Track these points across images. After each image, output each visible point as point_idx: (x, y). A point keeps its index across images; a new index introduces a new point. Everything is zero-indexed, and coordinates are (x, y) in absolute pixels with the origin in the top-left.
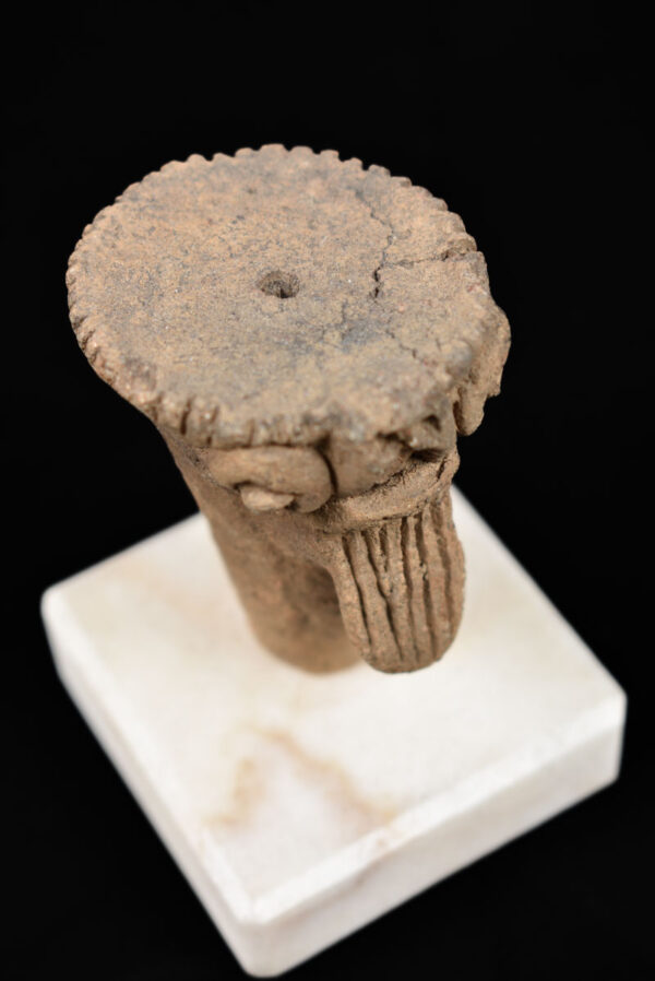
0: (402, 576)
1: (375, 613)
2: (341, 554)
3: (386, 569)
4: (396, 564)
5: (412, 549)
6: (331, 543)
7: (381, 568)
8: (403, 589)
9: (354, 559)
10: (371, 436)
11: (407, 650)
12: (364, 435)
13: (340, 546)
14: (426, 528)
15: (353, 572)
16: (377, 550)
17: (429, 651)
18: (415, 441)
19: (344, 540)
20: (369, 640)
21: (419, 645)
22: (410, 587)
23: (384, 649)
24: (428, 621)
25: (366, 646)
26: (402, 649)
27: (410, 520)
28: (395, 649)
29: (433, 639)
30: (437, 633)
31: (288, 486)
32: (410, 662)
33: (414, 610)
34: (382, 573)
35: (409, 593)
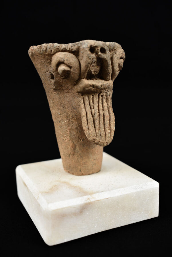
0: (98, 110)
1: (90, 119)
2: (82, 101)
3: (93, 108)
4: (96, 107)
5: (100, 104)
6: (80, 99)
7: (92, 107)
8: (98, 114)
9: (85, 104)
10: (89, 46)
11: (98, 134)
12: (87, 46)
13: (82, 99)
14: (104, 100)
15: (85, 108)
16: (91, 101)
17: (104, 137)
18: (100, 53)
19: (83, 98)
20: (88, 128)
21: (102, 134)
22: (99, 115)
23: (92, 131)
24: (104, 129)
25: (87, 130)
26: (97, 133)
27: (100, 96)
28: (95, 132)
29: (105, 135)
30: (107, 133)
31: (69, 63)
32: (99, 138)
33: (101, 122)
34: (92, 109)
35: (99, 117)
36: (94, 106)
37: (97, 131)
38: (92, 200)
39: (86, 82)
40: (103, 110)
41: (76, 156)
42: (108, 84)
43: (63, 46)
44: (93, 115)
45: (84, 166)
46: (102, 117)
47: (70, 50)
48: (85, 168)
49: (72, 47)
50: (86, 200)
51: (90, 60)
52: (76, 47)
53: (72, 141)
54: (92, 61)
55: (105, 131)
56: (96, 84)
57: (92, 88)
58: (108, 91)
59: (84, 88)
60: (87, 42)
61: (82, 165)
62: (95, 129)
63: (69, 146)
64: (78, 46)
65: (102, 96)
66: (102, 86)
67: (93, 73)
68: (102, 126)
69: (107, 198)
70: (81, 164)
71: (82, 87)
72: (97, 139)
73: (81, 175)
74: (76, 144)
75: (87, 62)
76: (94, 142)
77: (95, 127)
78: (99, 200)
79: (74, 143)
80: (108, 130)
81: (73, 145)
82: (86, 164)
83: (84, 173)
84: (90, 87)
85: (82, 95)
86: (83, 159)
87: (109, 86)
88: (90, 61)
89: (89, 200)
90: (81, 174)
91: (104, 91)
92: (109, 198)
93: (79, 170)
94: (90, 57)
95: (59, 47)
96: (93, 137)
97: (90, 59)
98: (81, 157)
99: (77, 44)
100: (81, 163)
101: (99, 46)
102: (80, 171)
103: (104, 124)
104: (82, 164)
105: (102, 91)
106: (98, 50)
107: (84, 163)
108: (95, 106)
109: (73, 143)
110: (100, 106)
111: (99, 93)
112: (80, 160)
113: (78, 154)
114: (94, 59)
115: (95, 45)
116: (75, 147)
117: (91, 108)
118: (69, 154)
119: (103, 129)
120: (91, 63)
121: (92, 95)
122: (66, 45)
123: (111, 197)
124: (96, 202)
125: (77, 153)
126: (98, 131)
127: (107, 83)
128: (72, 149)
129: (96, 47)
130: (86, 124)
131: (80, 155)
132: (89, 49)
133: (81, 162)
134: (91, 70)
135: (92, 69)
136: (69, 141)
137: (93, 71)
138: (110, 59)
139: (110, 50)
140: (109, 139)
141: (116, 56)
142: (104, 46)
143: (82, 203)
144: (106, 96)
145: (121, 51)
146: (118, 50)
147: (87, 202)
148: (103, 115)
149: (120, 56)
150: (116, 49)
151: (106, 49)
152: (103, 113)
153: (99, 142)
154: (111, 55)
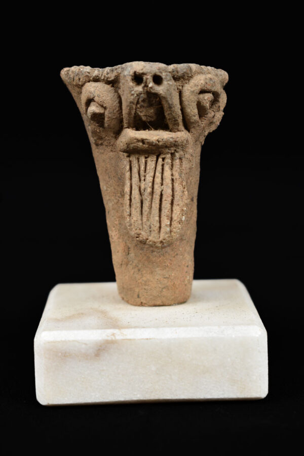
2: (128, 167)
3: (144, 180)
4: (149, 178)
6: (125, 162)
7: (143, 178)
8: (149, 190)
9: (132, 172)
10: (132, 73)
11: (146, 224)
12: (129, 72)
13: (128, 164)
14: (167, 168)
15: (131, 179)
16: (142, 168)
17: (156, 232)
18: (151, 85)
19: (130, 162)
20: (130, 214)
21: (152, 226)
22: (152, 193)
23: (135, 219)
24: (160, 217)
25: (128, 216)
26: (144, 223)
27: (160, 160)
28: (140, 222)
29: (160, 227)
30: (163, 225)
31: (101, 100)
32: (146, 233)
33: (153, 205)
34: (142, 181)
35: (152, 196)
36: (145, 176)
37: (145, 219)
38: (119, 337)
39: (130, 134)
40: (162, 184)
41: (130, 267)
42: (172, 138)
43: (96, 72)
44: (142, 191)
45: (145, 289)
46: (157, 197)
47: (106, 79)
48: (147, 293)
49: (108, 74)
50: (108, 336)
51: (132, 97)
52: (115, 73)
53: (123, 238)
54: (138, 99)
55: (160, 222)
56: (147, 138)
57: (141, 144)
58: (175, 150)
59: (128, 144)
60: (131, 66)
61: (140, 285)
62: (142, 217)
63: (119, 249)
64: (117, 72)
65: (163, 160)
66: (159, 141)
67: (144, 119)
68: (155, 211)
69: (147, 339)
70: (139, 283)
71: (125, 143)
72: (143, 233)
73: (139, 306)
74: (130, 245)
75: (129, 100)
76: (138, 239)
77: (142, 214)
78: (130, 340)
79: (126, 243)
80: (167, 221)
81: (124, 246)
82: (148, 285)
83: (144, 302)
84: (137, 142)
85: (129, 156)
86: (142, 275)
87: (176, 142)
88: (133, 99)
89: (112, 337)
90: (139, 303)
91: (167, 150)
92: (150, 339)
93: (136, 296)
94: (133, 92)
95: (89, 73)
96: (136, 230)
97: (133, 95)
98: (139, 270)
99: (116, 69)
100: (140, 281)
101: (148, 73)
102: (138, 297)
103: (160, 210)
104: (141, 283)
105: (163, 150)
106: (147, 79)
107: (144, 282)
108: (147, 176)
109: (124, 242)
110: (156, 177)
111: (157, 154)
112: (138, 277)
113: (134, 264)
114: (142, 95)
115: (141, 72)
116: (129, 251)
117: (140, 180)
118: (120, 263)
119: (157, 218)
120: (135, 102)
121: (146, 158)
122: (101, 69)
123: (154, 338)
125: (133, 262)
126: (145, 221)
127: (171, 136)
128: (124, 254)
129: (143, 74)
130: (128, 206)
131: (137, 266)
132: (133, 78)
133: (139, 279)
134: (139, 114)
135: (141, 112)
136: (119, 238)
137: (144, 116)
138: (178, 94)
139: (176, 79)
140: (167, 235)
141: (189, 88)
142: (161, 73)
143: (100, 339)
144: (172, 159)
145: (200, 80)
146: (195, 78)
147: (109, 338)
148: (160, 193)
149: (199, 87)
150: (192, 77)
151: (163, 77)
152: (161, 190)
153: (147, 239)
154: (179, 87)
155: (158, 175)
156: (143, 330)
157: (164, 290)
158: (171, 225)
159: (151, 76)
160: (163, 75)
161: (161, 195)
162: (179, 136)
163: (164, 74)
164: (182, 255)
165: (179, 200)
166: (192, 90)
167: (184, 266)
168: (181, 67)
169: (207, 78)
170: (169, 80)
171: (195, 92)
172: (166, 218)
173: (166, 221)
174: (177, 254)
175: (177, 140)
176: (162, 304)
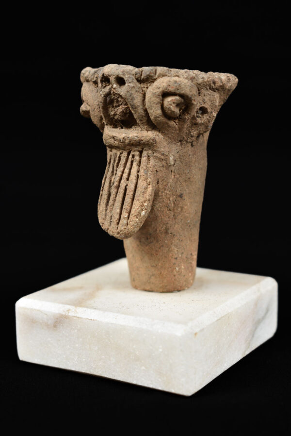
0: (118, 178)
1: (105, 190)
4: (119, 173)
9: (110, 165)
11: (108, 215)
12: (100, 74)
13: (109, 158)
14: (135, 165)
17: (116, 223)
18: (115, 86)
19: (111, 156)
21: (113, 217)
22: (119, 186)
24: (121, 209)
27: (131, 156)
29: (120, 219)
30: (122, 218)
31: (86, 99)
32: (108, 223)
33: (117, 198)
35: (118, 189)
36: (116, 171)
37: (108, 210)
38: (71, 314)
39: (106, 131)
40: (128, 179)
41: (128, 252)
42: (137, 137)
44: (112, 184)
45: (138, 274)
46: (121, 191)
48: (139, 277)
49: (92, 75)
50: (64, 311)
51: (101, 97)
54: (106, 99)
55: (121, 213)
56: (117, 136)
57: (113, 140)
58: (143, 149)
62: (107, 208)
64: (97, 74)
65: (133, 156)
66: (125, 139)
67: (115, 117)
68: (118, 204)
70: (134, 268)
78: (79, 318)
82: (140, 271)
83: (137, 285)
85: (111, 151)
86: (135, 260)
89: (67, 312)
91: (135, 148)
92: (93, 320)
94: (101, 93)
101: (112, 75)
105: (132, 148)
106: (112, 82)
107: (137, 268)
108: (118, 170)
110: (124, 172)
111: (128, 151)
112: (133, 262)
114: (110, 95)
115: (107, 74)
117: (113, 174)
119: (118, 211)
121: (121, 154)
124: (75, 318)
126: (108, 212)
129: (109, 76)
131: (132, 252)
132: (102, 79)
135: (111, 111)
138: (142, 95)
139: (140, 81)
140: (124, 227)
141: (152, 90)
142: (124, 75)
143: (57, 312)
144: (140, 156)
145: (163, 82)
146: (158, 80)
147: (64, 313)
148: (124, 187)
149: (161, 90)
150: (155, 80)
151: (125, 79)
152: (126, 185)
153: (108, 229)
154: (144, 89)
155: (127, 171)
156: (93, 310)
157: (152, 277)
158: (128, 217)
159: (115, 78)
160: (126, 78)
161: (126, 190)
162: (145, 135)
163: (126, 76)
164: (168, 247)
165: (140, 196)
166: (154, 92)
167: (172, 258)
168: (146, 70)
169: (171, 80)
170: (130, 83)
171: (157, 94)
172: (125, 211)
173: (125, 215)
174: (163, 246)
175: (142, 139)
176: (150, 290)
